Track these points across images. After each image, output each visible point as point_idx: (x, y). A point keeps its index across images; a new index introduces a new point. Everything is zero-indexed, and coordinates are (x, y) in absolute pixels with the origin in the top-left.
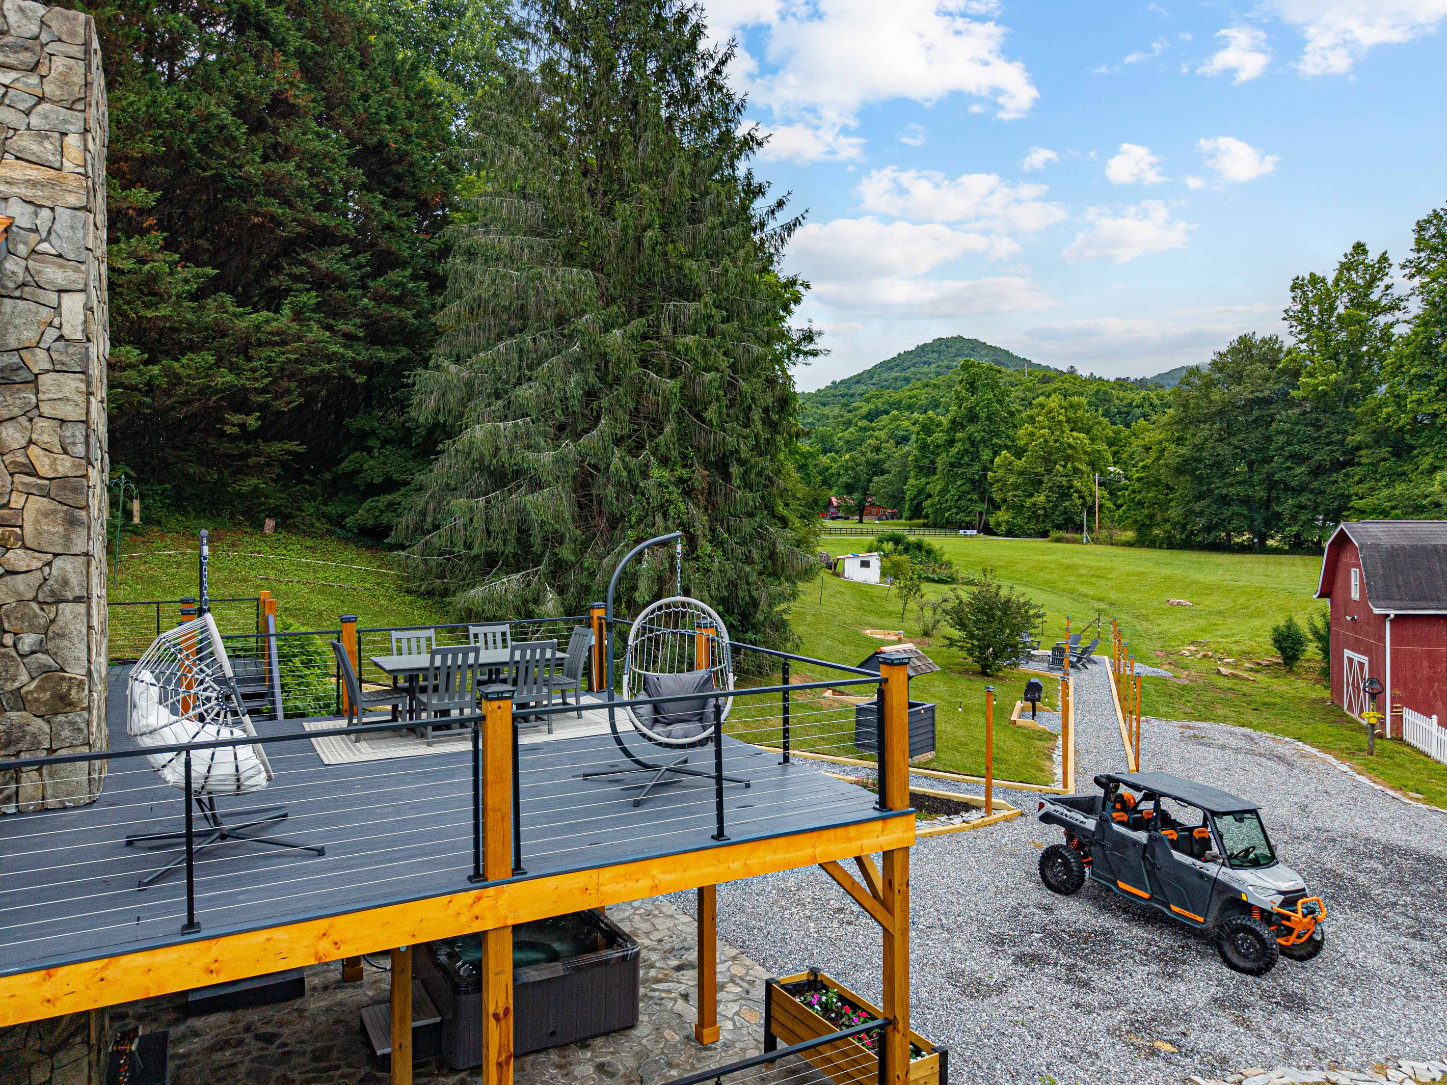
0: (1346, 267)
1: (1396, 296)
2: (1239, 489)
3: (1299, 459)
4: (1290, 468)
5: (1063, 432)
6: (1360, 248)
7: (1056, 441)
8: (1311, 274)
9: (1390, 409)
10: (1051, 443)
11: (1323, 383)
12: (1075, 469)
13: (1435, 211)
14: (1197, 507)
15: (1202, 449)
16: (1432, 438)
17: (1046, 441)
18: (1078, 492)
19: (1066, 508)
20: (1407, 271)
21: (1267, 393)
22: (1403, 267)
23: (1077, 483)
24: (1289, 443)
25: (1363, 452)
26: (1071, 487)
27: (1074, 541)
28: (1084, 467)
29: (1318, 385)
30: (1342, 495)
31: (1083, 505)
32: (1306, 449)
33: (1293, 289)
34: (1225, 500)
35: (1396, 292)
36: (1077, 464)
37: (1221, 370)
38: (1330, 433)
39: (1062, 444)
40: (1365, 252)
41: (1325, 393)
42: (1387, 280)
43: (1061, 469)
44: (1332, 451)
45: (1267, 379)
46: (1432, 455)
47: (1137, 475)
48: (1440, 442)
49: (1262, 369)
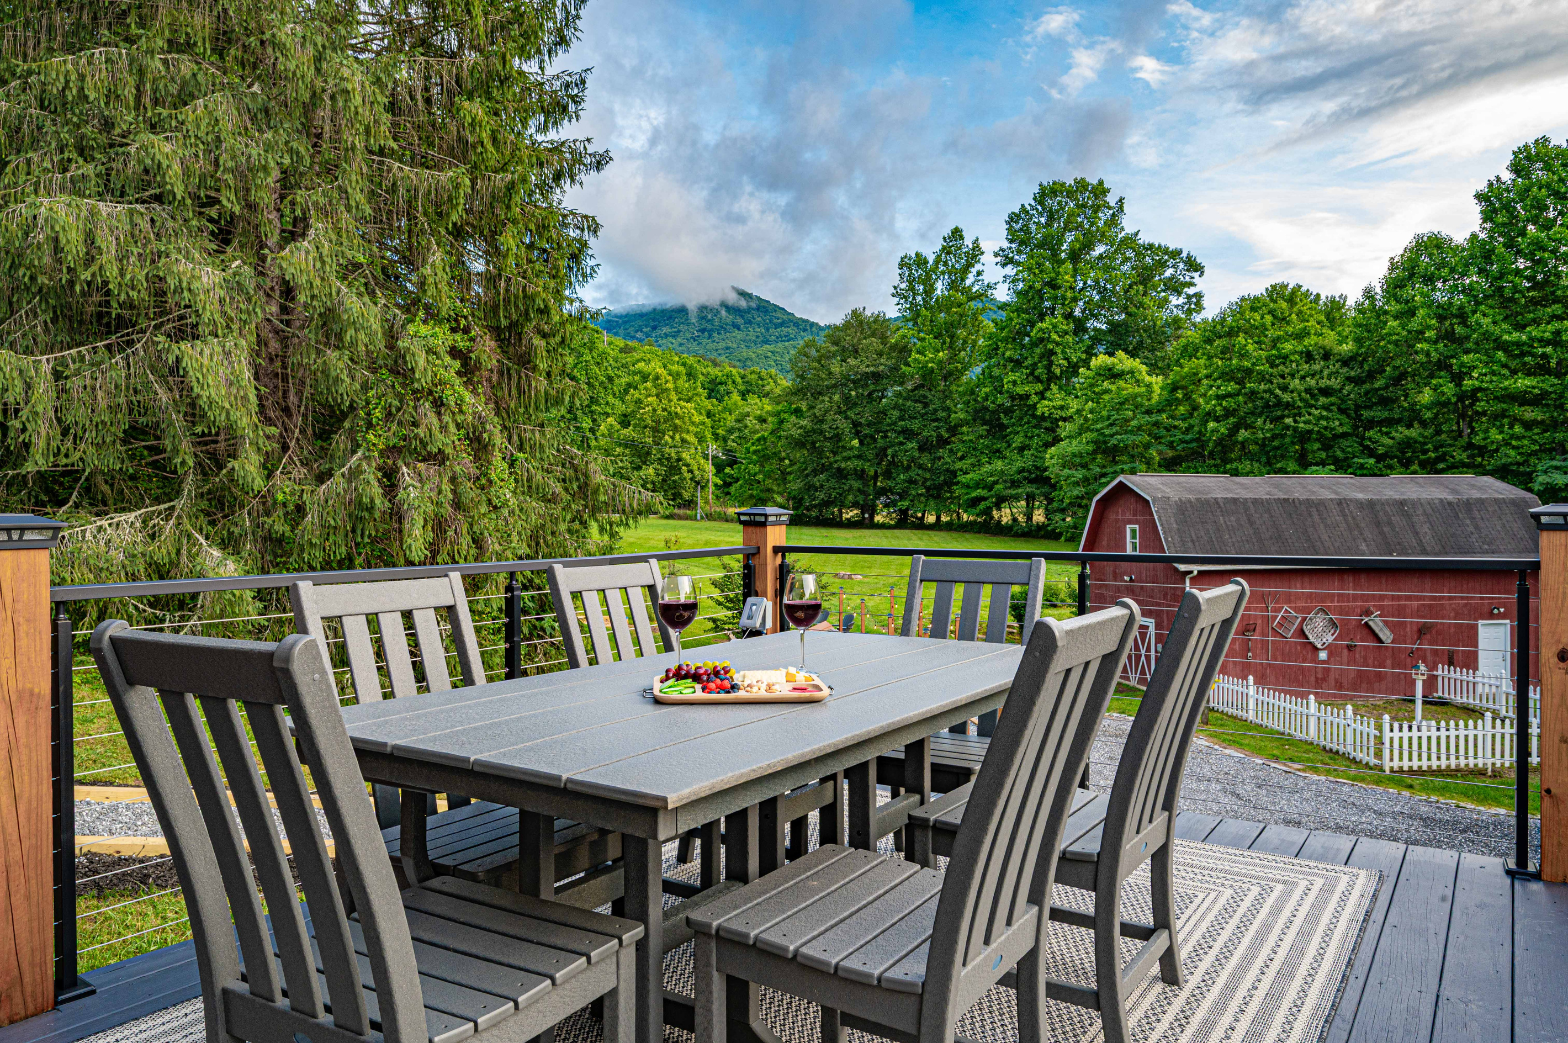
0: (946, 250)
1: (986, 283)
2: (856, 462)
3: (908, 434)
4: (901, 444)
5: (670, 401)
6: (957, 233)
7: (664, 410)
8: (917, 254)
9: (987, 390)
10: (659, 412)
11: (932, 361)
12: (683, 441)
13: (1023, 206)
14: (816, 481)
15: (822, 421)
16: (1021, 419)
17: (655, 410)
18: (688, 465)
19: (674, 481)
20: (999, 259)
21: (881, 368)
22: (996, 255)
23: (685, 455)
24: (902, 418)
25: (965, 429)
26: (679, 460)
27: (687, 518)
28: (691, 438)
29: (927, 362)
30: (947, 470)
31: (691, 479)
32: (915, 425)
33: (901, 266)
34: (841, 474)
35: (987, 278)
36: (684, 435)
37: (836, 343)
38: (935, 410)
39: (670, 413)
40: (962, 238)
41: (932, 370)
42: (978, 267)
43: (670, 440)
44: (938, 428)
45: (880, 354)
46: (1022, 434)
47: (754, 448)
48: (1028, 423)
49: (875, 343)
